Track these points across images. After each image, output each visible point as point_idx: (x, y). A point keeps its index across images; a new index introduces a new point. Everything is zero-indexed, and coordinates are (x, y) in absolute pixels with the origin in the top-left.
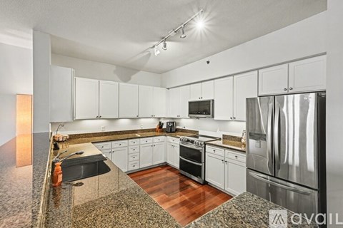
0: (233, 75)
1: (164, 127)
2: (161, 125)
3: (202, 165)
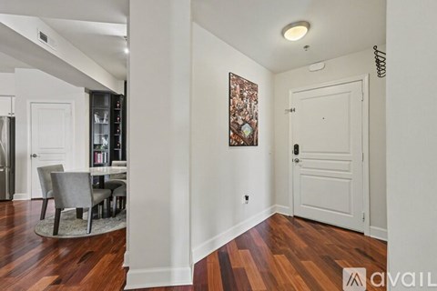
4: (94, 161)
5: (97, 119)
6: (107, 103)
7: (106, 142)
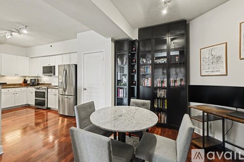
0: (62, 54)
1: (28, 82)
2: (25, 82)
3: (46, 99)
4: (117, 96)
5: (119, 62)
6: (126, 48)
7: (125, 80)
